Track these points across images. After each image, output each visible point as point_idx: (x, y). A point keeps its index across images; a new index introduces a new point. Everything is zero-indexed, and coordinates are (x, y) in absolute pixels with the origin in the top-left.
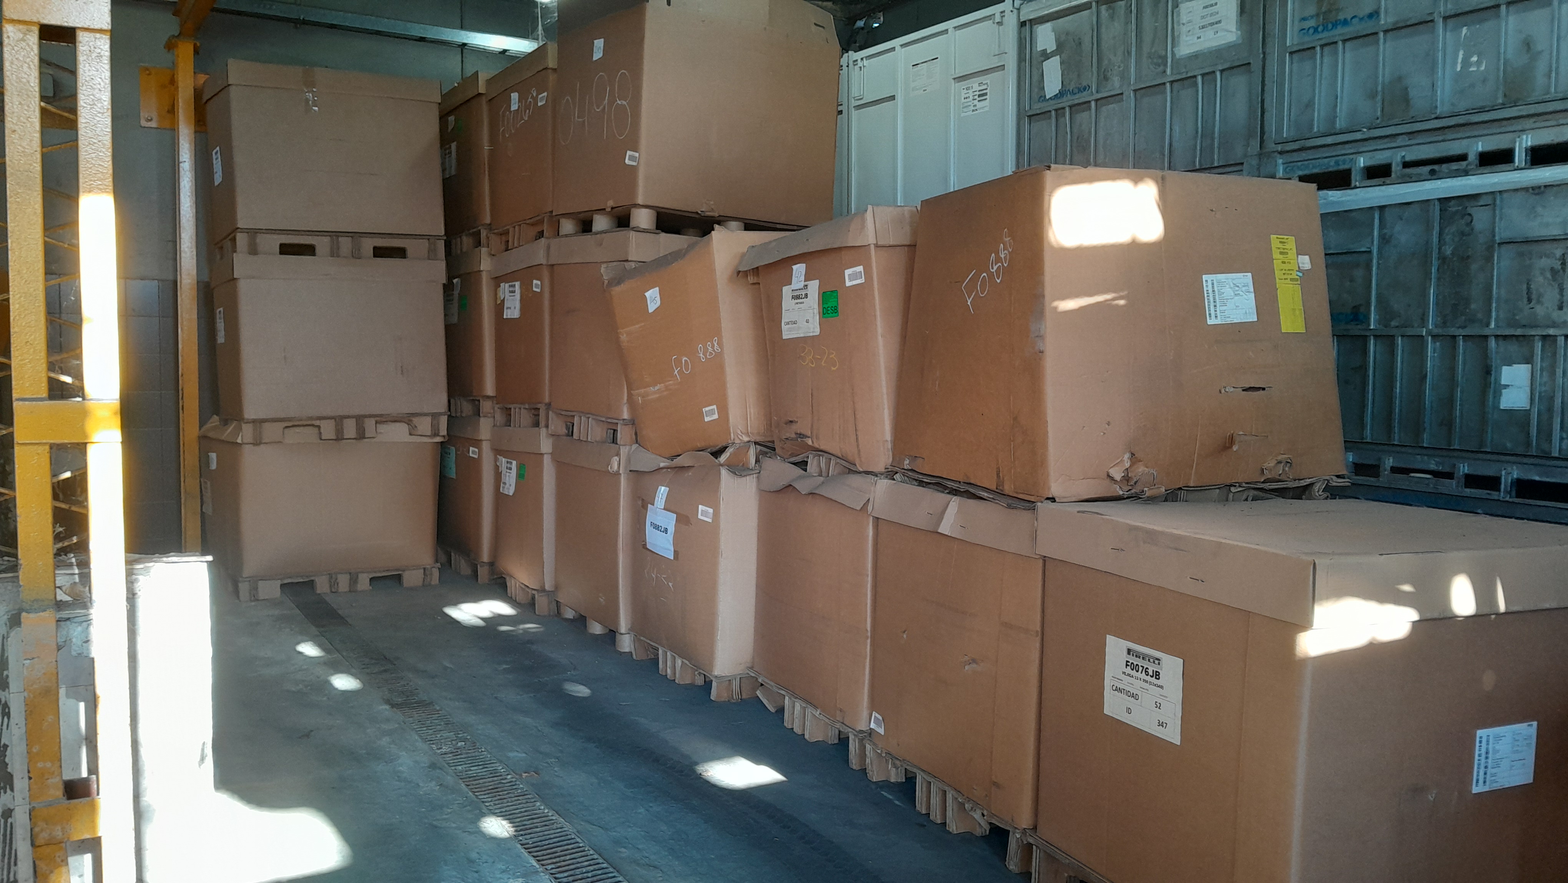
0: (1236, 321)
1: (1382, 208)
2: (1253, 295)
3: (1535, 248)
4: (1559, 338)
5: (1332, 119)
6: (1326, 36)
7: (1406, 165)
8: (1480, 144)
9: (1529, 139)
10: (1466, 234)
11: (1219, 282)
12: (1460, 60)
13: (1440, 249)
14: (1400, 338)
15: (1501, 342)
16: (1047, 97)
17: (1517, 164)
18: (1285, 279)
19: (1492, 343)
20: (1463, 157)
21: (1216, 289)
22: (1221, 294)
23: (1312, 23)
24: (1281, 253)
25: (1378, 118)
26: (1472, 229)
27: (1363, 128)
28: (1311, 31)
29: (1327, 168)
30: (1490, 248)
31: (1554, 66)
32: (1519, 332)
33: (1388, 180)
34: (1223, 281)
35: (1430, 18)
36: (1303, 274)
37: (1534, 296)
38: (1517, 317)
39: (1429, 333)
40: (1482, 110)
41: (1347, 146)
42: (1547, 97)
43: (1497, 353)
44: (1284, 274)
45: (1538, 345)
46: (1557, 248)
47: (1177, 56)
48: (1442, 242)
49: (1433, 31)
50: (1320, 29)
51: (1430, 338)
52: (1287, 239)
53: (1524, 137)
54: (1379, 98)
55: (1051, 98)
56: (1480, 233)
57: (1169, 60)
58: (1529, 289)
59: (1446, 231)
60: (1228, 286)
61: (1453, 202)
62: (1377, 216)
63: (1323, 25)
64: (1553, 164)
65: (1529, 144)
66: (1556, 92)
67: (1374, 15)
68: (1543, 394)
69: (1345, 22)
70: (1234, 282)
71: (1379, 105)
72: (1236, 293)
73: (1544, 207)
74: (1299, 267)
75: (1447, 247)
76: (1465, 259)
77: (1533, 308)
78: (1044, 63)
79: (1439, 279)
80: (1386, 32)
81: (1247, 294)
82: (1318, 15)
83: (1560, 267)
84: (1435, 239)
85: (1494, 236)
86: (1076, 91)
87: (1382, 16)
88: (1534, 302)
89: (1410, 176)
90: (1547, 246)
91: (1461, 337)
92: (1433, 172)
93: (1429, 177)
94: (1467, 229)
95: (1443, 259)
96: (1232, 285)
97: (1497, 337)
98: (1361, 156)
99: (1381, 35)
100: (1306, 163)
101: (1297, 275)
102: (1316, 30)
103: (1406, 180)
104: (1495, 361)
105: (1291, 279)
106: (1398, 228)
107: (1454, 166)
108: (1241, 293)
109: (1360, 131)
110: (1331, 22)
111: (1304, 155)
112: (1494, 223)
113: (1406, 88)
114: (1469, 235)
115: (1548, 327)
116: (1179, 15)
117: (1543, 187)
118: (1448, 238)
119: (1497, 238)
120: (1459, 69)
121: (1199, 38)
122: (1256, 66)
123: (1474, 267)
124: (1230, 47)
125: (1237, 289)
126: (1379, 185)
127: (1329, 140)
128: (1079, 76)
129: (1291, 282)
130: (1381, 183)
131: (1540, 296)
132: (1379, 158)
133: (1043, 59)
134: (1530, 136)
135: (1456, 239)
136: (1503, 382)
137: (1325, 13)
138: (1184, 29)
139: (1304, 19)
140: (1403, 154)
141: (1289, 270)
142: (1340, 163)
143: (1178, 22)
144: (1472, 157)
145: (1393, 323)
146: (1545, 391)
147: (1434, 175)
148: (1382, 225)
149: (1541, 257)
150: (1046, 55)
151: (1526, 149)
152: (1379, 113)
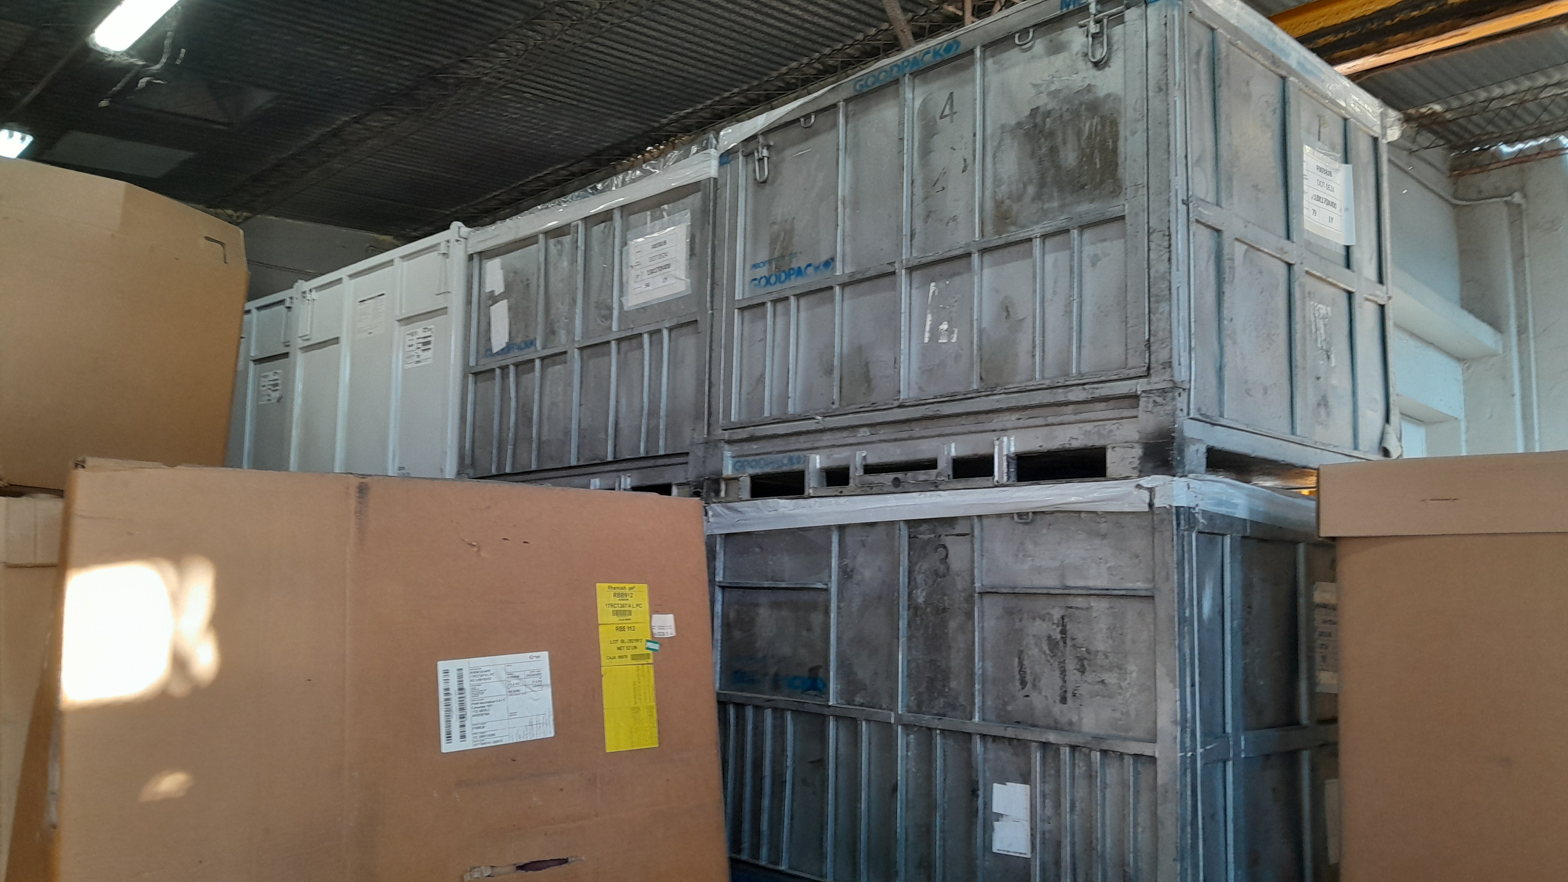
0: (506, 741)
1: (842, 528)
2: (548, 692)
3: (1026, 604)
4: (1062, 749)
5: (784, 398)
6: (777, 289)
7: (869, 469)
8: (953, 445)
9: (1012, 443)
10: (941, 574)
11: (475, 672)
12: (928, 328)
13: (910, 594)
14: (864, 723)
15: (990, 745)
16: (495, 351)
17: (996, 478)
18: (620, 657)
19: (978, 745)
20: (931, 464)
21: (466, 685)
22: (476, 693)
23: (763, 271)
24: (616, 613)
25: (833, 403)
26: (948, 568)
27: (817, 414)
28: (763, 281)
29: (780, 467)
30: (970, 599)
31: (1038, 341)
32: (1010, 733)
33: (845, 490)
34: (484, 669)
35: (891, 269)
36: (661, 645)
37: (1029, 678)
38: (1009, 708)
39: (899, 718)
40: (953, 398)
41: (802, 438)
42: (1032, 384)
43: (985, 760)
44: (619, 649)
45: (1037, 757)
46: (1053, 607)
47: (626, 308)
48: (913, 583)
49: (895, 287)
50: (773, 280)
51: (900, 728)
52: (632, 588)
53: (1005, 439)
54: (836, 374)
55: (497, 353)
56: (958, 575)
57: (616, 313)
58: (1021, 664)
59: (917, 568)
60: (493, 678)
61: (924, 527)
62: (835, 538)
63: (776, 275)
64: (1042, 482)
65: (1013, 449)
66: (1043, 378)
67: (829, 263)
68: (1047, 836)
69: (799, 272)
70: (509, 669)
71: (836, 383)
72: (512, 689)
73: (1036, 544)
74: (652, 634)
75: (919, 591)
76: (941, 611)
77: (1027, 696)
78: (492, 308)
79: (909, 639)
80: (843, 286)
81: (536, 689)
82: (770, 262)
83: (1059, 636)
84: (903, 579)
85: (973, 582)
86: (523, 345)
87: (839, 264)
88: (1029, 686)
89: (871, 486)
90: (1040, 604)
91: (938, 732)
92: (897, 482)
93: (893, 489)
94: (942, 568)
95: (914, 608)
96: (504, 676)
97: (983, 736)
98: (817, 454)
99: (837, 289)
100: (757, 457)
101: (648, 649)
102: (768, 282)
103: (868, 490)
104: (983, 773)
105: (634, 657)
106: (860, 559)
107: (922, 475)
108: (523, 689)
109: (813, 418)
110: (784, 271)
111: (754, 447)
112: (973, 562)
113: (867, 365)
114: (944, 576)
115: (1048, 728)
116: (628, 254)
117: (1030, 515)
118: (920, 578)
119: (977, 585)
120: (926, 340)
121: (647, 285)
122: (704, 325)
123: (953, 625)
124: (679, 299)
125: (515, 681)
126: (836, 496)
127: (781, 429)
128: (526, 326)
129: (634, 662)
130: (838, 493)
131: (1036, 679)
132: (838, 457)
133: (490, 302)
134: (1012, 438)
135: (930, 582)
136: (995, 810)
137: (777, 259)
138: (633, 273)
139: (755, 266)
140: (864, 455)
141: (631, 641)
142: (795, 461)
143: (627, 263)
144: (944, 465)
145: (858, 699)
146: (1050, 832)
147: (898, 487)
148: (842, 555)
149: (1034, 619)
150: (494, 299)
151: (1008, 457)
152: (836, 397)
